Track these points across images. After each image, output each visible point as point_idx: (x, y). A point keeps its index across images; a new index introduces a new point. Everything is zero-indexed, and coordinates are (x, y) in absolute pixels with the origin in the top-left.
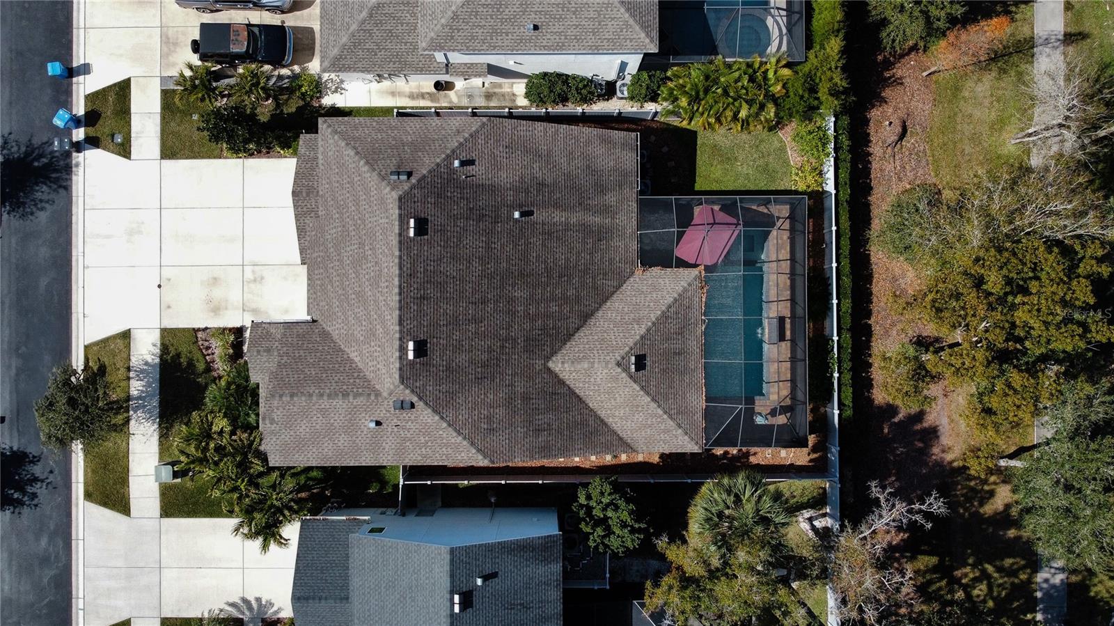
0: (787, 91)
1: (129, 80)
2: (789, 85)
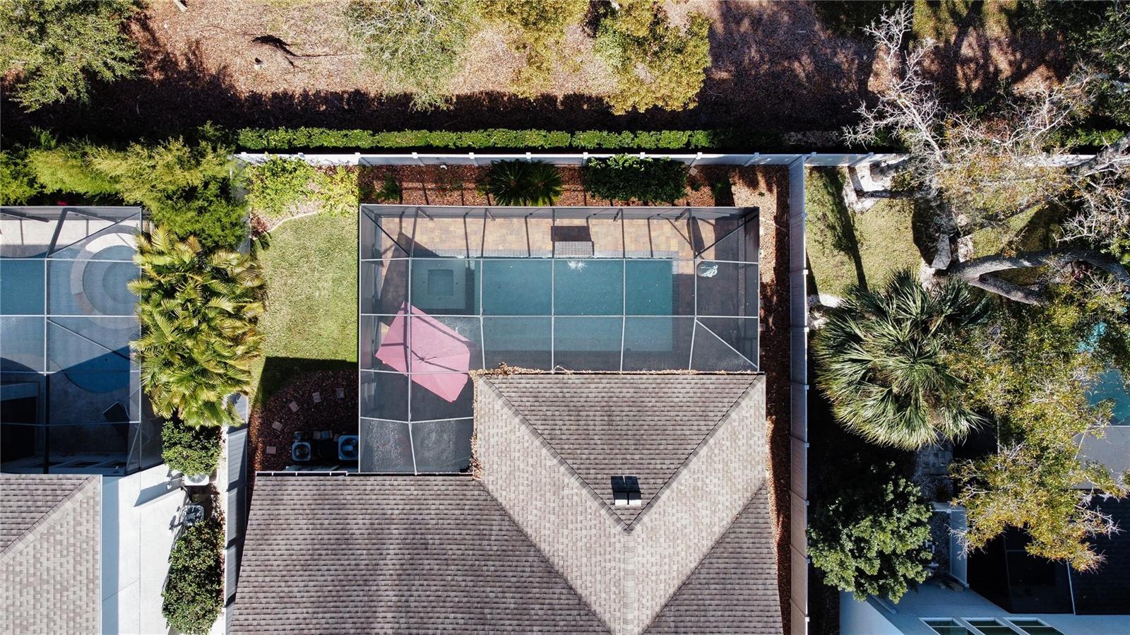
0: (194, 234)
2: (180, 232)
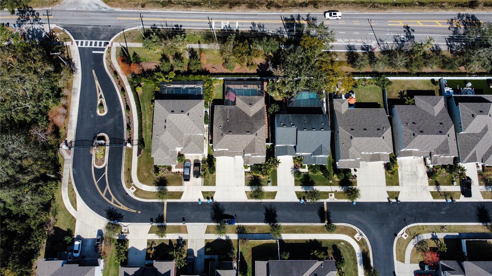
1: (202, 192)
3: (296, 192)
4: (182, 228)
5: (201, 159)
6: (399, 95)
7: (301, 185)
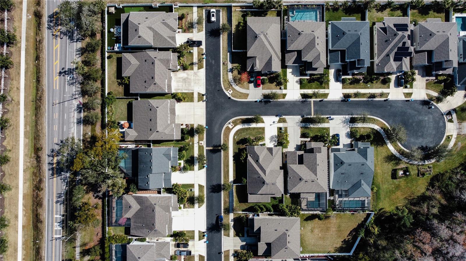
0: (112, 240)
1: (199, 240)
3: (199, 170)
4: (226, 254)
5: (174, 243)
6: (121, 86)
7: (194, 166)
